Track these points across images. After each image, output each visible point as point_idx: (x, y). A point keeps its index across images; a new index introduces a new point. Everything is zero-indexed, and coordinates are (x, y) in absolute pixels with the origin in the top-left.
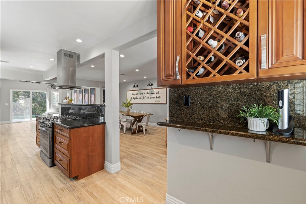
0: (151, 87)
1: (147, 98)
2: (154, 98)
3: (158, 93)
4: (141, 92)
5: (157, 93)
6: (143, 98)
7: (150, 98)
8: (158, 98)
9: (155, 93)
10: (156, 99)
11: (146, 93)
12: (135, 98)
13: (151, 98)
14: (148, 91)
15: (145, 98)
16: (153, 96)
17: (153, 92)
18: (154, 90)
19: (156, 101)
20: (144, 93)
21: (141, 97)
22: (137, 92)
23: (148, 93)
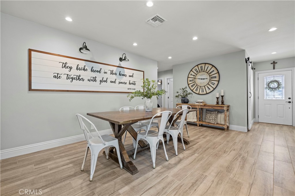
0: (120, 64)
1: (111, 82)
2: (126, 83)
3: (132, 76)
4: (97, 67)
5: (130, 76)
6: (101, 81)
7: (117, 82)
8: (132, 84)
9: (128, 76)
10: (128, 86)
11: (109, 72)
12: (73, 79)
13: (120, 83)
14: (115, 69)
15: (106, 81)
16: (124, 79)
17: (124, 72)
18: (125, 69)
19: (128, 89)
20: (102, 71)
21: (96, 77)
22: (82, 64)
23: (113, 72)
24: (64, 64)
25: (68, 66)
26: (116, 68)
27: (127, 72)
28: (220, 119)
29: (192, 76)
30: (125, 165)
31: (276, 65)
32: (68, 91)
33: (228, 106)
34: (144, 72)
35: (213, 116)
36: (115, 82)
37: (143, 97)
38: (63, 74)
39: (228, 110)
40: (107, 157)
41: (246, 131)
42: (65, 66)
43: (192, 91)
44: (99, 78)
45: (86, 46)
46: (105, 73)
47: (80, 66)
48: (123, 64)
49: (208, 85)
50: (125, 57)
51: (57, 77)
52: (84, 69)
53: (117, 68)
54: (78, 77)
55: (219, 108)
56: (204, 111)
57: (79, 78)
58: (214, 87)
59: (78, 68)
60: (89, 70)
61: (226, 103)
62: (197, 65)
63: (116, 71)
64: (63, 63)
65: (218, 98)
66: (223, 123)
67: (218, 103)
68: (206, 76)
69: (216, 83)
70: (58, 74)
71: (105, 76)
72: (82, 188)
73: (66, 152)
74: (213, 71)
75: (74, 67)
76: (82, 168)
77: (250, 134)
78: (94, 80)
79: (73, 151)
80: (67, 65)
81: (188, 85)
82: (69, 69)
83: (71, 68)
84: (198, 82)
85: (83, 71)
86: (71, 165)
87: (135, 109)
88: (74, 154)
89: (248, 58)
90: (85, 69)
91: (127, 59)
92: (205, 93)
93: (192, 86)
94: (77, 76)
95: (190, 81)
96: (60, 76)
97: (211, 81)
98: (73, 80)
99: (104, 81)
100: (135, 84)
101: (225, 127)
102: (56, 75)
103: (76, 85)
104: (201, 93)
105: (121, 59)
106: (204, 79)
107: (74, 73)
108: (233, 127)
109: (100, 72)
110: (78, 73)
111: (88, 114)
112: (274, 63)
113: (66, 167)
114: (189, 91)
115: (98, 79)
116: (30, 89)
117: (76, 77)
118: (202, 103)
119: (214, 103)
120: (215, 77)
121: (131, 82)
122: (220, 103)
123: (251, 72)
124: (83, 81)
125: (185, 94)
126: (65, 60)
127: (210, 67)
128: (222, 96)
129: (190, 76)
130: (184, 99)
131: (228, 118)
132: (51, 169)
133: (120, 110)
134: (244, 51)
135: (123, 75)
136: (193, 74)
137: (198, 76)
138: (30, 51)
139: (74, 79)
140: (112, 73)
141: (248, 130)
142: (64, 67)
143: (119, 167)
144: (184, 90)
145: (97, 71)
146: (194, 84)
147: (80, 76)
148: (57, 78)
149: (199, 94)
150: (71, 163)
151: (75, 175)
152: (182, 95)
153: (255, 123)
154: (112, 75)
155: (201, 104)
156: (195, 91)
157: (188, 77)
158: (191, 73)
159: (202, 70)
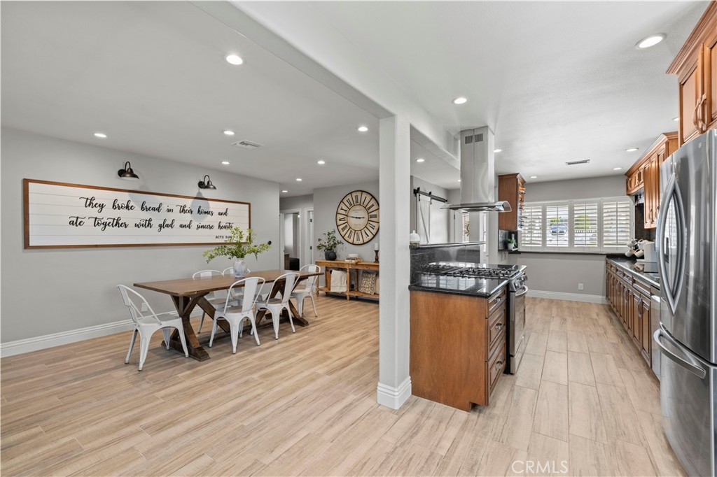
0: (199, 193)
1: (182, 226)
2: (211, 227)
3: (226, 214)
4: (152, 201)
5: (220, 214)
6: (160, 226)
7: (194, 225)
8: (225, 227)
9: (216, 213)
10: (216, 231)
11: (177, 209)
12: (105, 224)
13: (199, 227)
14: (189, 203)
15: (171, 226)
16: (207, 220)
17: (209, 208)
18: (209, 202)
19: (217, 237)
20: (164, 208)
21: (150, 220)
22: (123, 198)
23: (185, 209)
24: (89, 201)
25: (96, 204)
26: (192, 200)
27: (215, 207)
29: (343, 212)
30: (193, 352)
32: (96, 246)
34: (249, 204)
35: (370, 282)
36: (189, 226)
37: (230, 256)
38: (87, 218)
40: (168, 347)
42: (90, 203)
43: (343, 238)
44: (157, 219)
45: (131, 170)
46: (169, 211)
47: (119, 203)
48: (205, 193)
49: (366, 229)
50: (208, 183)
51: (76, 223)
52: (127, 207)
53: (193, 202)
54: (115, 221)
56: (361, 273)
57: (117, 223)
58: (374, 232)
59: (116, 205)
60: (138, 208)
62: (351, 193)
63: (192, 206)
64: (87, 199)
67: (376, 260)
68: (363, 213)
69: (376, 225)
70: (78, 218)
71: (169, 218)
72: (127, 377)
73: (97, 346)
74: (373, 205)
75: (109, 205)
76: (127, 359)
78: (148, 224)
79: (110, 345)
80: (94, 202)
81: (337, 226)
82: (99, 208)
83: (102, 206)
84: (352, 222)
85: (125, 210)
86: (108, 360)
87: (223, 274)
88: (111, 348)
89: (419, 189)
90: (130, 206)
91: (211, 187)
92: (361, 242)
93: (343, 229)
94: (114, 219)
95: (340, 220)
96: (81, 222)
97: (371, 223)
98: (107, 227)
99: (167, 226)
100: (229, 228)
102: (75, 220)
103: (113, 236)
104: (356, 242)
105: (201, 185)
106: (359, 218)
107: (108, 214)
109: (158, 209)
110: (116, 214)
111: (135, 285)
113: (100, 362)
114: (338, 238)
115: (155, 223)
116: (26, 245)
117: (112, 221)
118: (354, 259)
120: (375, 216)
121: (223, 224)
124: (126, 227)
125: (332, 243)
126: (90, 193)
127: (369, 197)
129: (340, 211)
130: (329, 251)
132: (75, 366)
133: (193, 277)
135: (205, 213)
136: (345, 208)
137: (352, 213)
138: (26, 182)
139: (108, 225)
140: (183, 210)
142: (89, 205)
143: (185, 356)
144: (331, 236)
145: (154, 209)
146: (346, 226)
147: (119, 219)
148: (77, 226)
149: (352, 244)
150: (108, 358)
151: (116, 368)
152: (327, 244)
154: (182, 213)
155: (353, 261)
156: (347, 239)
157: (337, 213)
158: (342, 205)
159: (357, 203)
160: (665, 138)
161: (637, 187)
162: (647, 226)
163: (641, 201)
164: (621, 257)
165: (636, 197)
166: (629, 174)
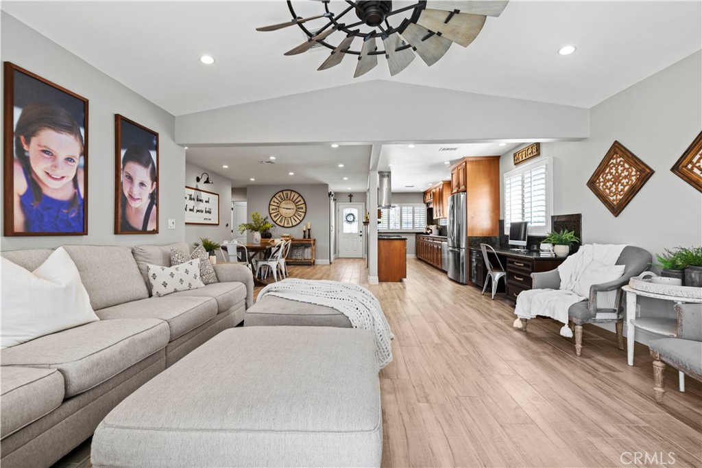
0: (197, 186)
1: (190, 210)
2: (202, 212)
3: (208, 202)
5: (206, 202)
7: (195, 209)
8: (208, 212)
9: (204, 201)
10: (204, 215)
11: (188, 197)
13: (198, 211)
14: (193, 193)
17: (201, 197)
18: (201, 192)
23: (192, 197)
27: (204, 196)
28: (307, 254)
29: (275, 204)
31: (352, 198)
33: (314, 240)
34: (218, 195)
35: (300, 251)
36: (193, 210)
39: (314, 244)
41: (329, 263)
43: (275, 222)
46: (185, 198)
48: (200, 185)
49: (294, 216)
50: (208, 179)
53: (195, 192)
55: (306, 242)
58: (301, 219)
61: (313, 237)
62: (282, 191)
63: (194, 195)
65: (304, 232)
66: (310, 258)
67: (305, 237)
68: (292, 206)
69: (303, 214)
74: (300, 201)
77: (332, 265)
81: (270, 214)
84: (283, 211)
89: (331, 192)
92: (290, 225)
93: (275, 216)
95: (273, 210)
97: (298, 212)
100: (210, 212)
101: (312, 261)
104: (286, 225)
105: (198, 179)
106: (289, 209)
108: (318, 261)
112: (351, 196)
114: (271, 222)
119: (301, 237)
120: (302, 208)
121: (207, 210)
122: (307, 237)
123: (332, 203)
125: (266, 226)
127: (297, 196)
128: (309, 230)
129: (272, 203)
131: (313, 253)
134: (326, 186)
135: (200, 200)
136: (277, 201)
137: (283, 205)
140: (190, 198)
141: (331, 263)
144: (265, 221)
146: (278, 214)
149: (283, 227)
153: (336, 259)
154: (190, 200)
156: (279, 223)
157: (270, 205)
158: (274, 199)
159: (287, 198)
160: (442, 183)
161: (429, 198)
162: (435, 218)
163: (431, 206)
164: (423, 233)
165: (428, 204)
166: (425, 193)
